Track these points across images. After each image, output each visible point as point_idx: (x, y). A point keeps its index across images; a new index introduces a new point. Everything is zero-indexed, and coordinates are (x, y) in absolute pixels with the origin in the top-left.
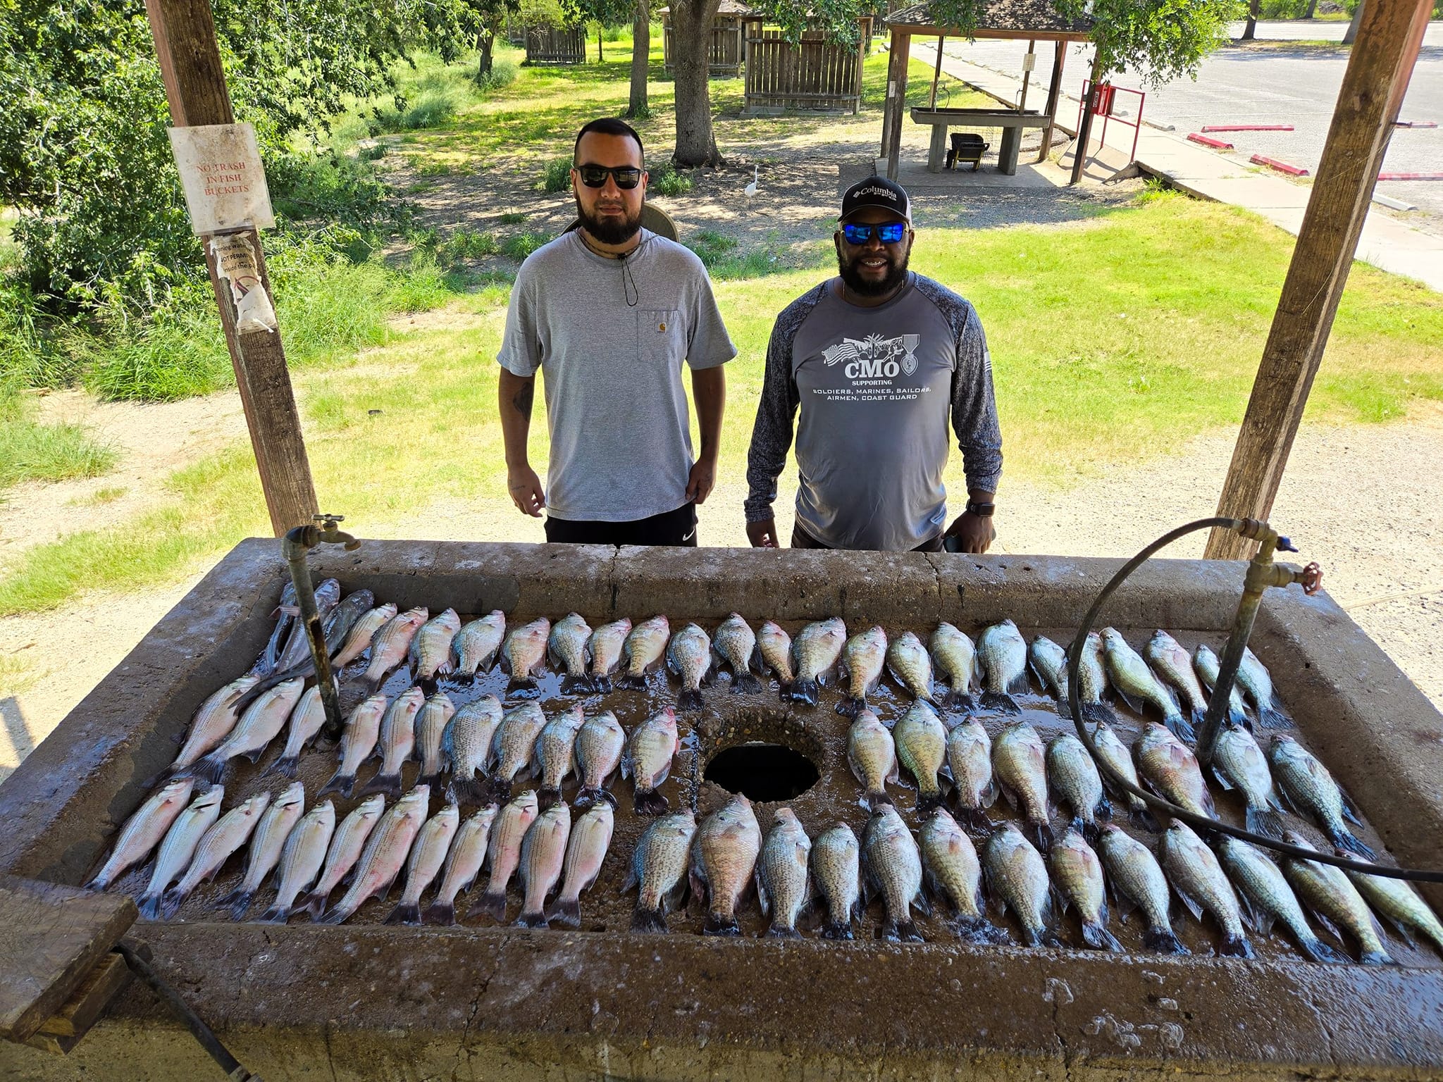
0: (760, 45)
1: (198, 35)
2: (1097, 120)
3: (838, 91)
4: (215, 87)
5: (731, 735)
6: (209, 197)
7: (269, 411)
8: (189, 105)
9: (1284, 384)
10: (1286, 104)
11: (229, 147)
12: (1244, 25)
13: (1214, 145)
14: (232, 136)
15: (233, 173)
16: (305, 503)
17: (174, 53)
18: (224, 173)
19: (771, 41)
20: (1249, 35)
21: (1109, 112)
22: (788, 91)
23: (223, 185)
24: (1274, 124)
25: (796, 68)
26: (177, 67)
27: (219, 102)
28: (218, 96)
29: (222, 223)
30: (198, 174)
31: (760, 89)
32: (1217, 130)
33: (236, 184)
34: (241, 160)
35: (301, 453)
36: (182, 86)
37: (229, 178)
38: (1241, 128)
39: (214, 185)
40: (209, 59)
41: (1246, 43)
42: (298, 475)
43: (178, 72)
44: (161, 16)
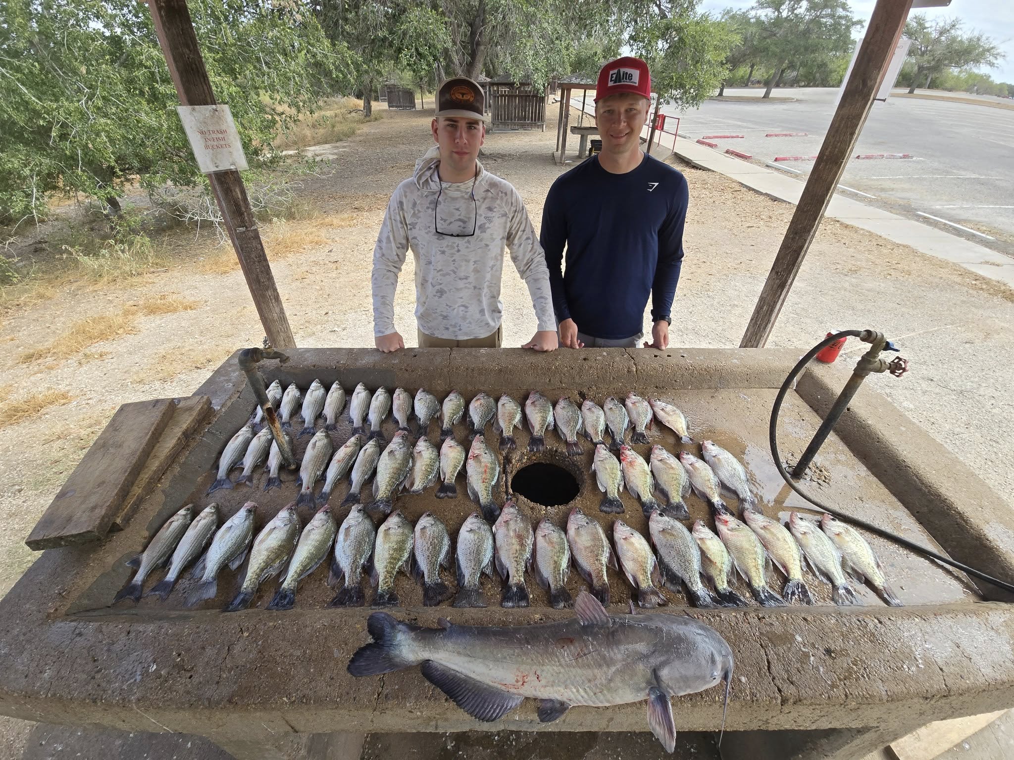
0: (498, 97)
1: (188, 47)
2: (657, 132)
3: (535, 120)
4: (202, 80)
5: (524, 461)
6: (207, 151)
7: (257, 276)
8: (187, 91)
9: (795, 251)
10: (739, 126)
11: (216, 119)
12: (719, 90)
13: (710, 145)
14: (217, 113)
15: (220, 136)
16: (282, 325)
17: (174, 59)
18: (214, 136)
19: (503, 95)
20: (721, 94)
21: (662, 129)
22: (511, 120)
23: (215, 143)
24: (734, 135)
25: (515, 109)
26: (177, 67)
27: (207, 91)
28: (205, 87)
29: (217, 167)
30: (199, 136)
31: (498, 119)
32: (710, 138)
33: (222, 143)
34: (224, 128)
35: (277, 298)
36: (182, 80)
37: (218, 139)
38: (721, 137)
39: (209, 143)
40: (197, 62)
41: (720, 98)
42: (277, 310)
43: (178, 70)
44: (164, 33)
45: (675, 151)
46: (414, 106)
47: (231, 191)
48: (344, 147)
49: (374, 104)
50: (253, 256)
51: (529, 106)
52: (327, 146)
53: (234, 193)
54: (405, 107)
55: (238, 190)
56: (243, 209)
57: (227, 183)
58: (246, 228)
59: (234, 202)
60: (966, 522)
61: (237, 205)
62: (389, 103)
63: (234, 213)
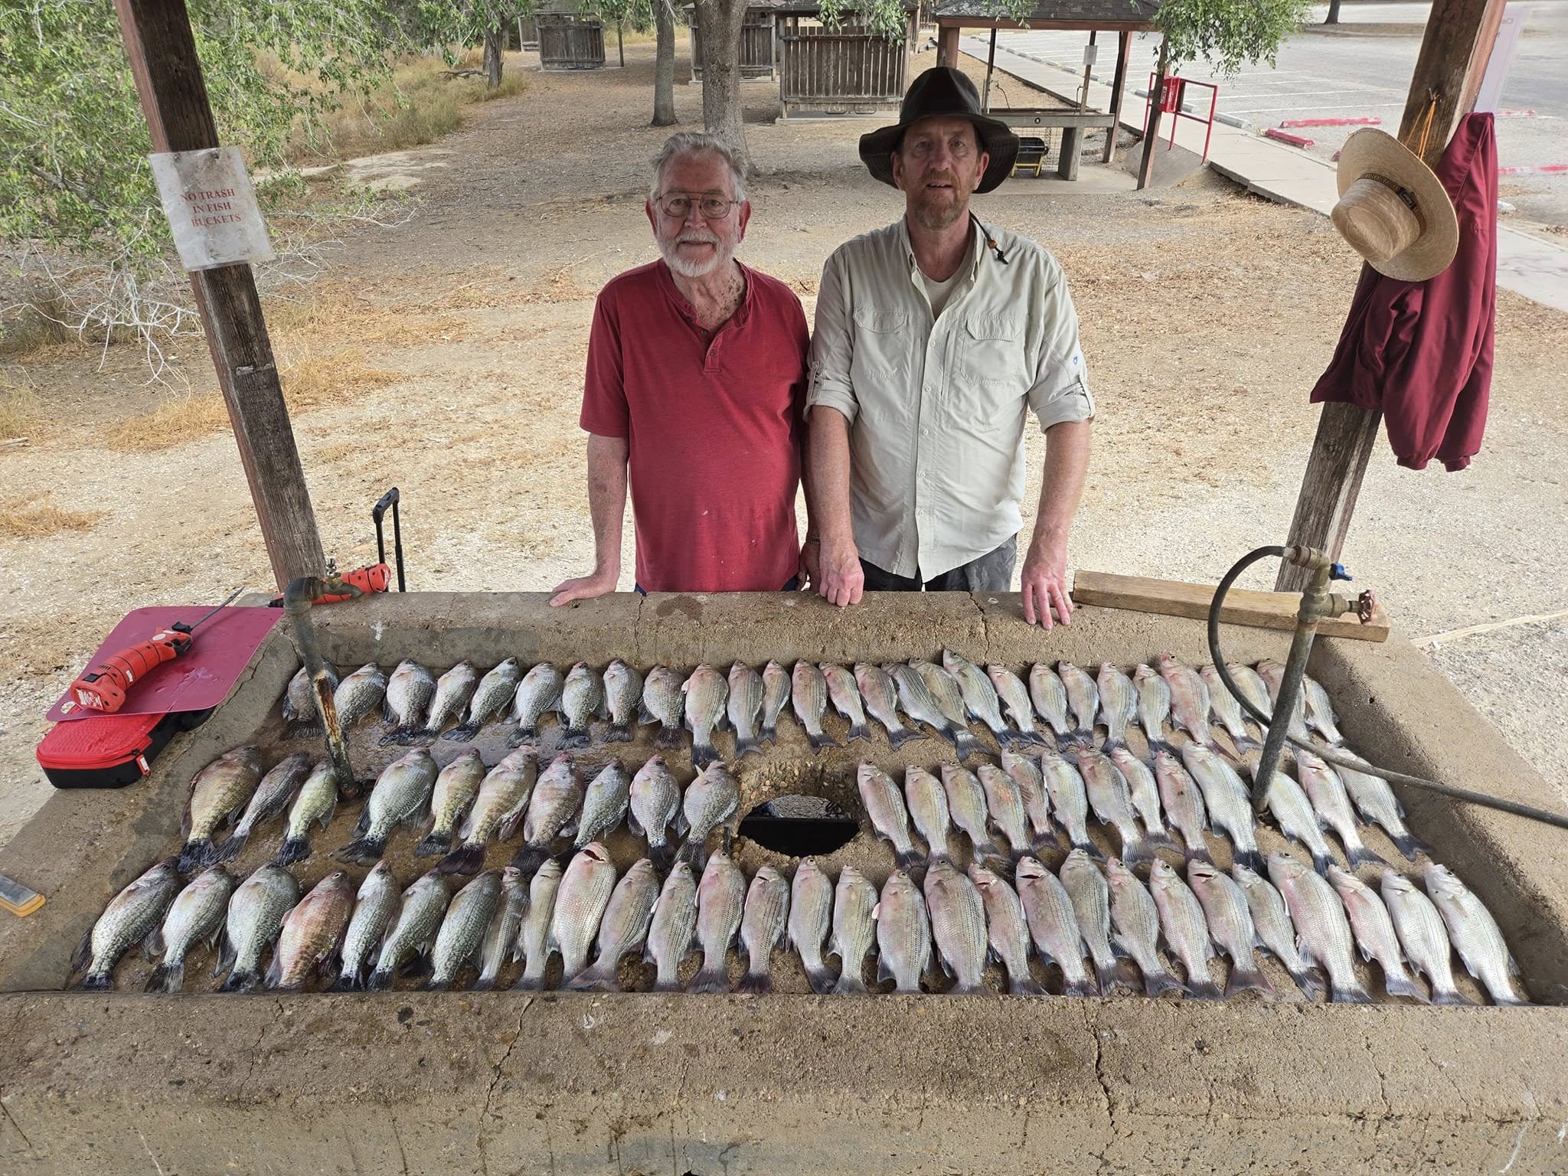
0: (796, 43)
1: (176, 51)
2: (1166, 118)
3: (883, 92)
4: (197, 106)
6: (198, 228)
7: (268, 458)
8: (170, 128)
11: (215, 173)
12: (1327, 8)
13: (1295, 142)
14: (218, 161)
15: (222, 201)
16: (310, 556)
17: (151, 73)
18: (211, 201)
19: (808, 38)
20: (1332, 18)
21: (1178, 110)
22: (827, 94)
23: (212, 215)
24: (1357, 116)
25: (836, 67)
26: (155, 87)
27: (203, 124)
28: (201, 117)
29: (213, 258)
30: (183, 203)
31: (796, 91)
32: (1296, 124)
33: (225, 212)
34: (229, 185)
35: (304, 502)
36: (161, 107)
37: (217, 207)
38: (1324, 123)
39: (201, 215)
40: (190, 78)
41: (1329, 28)
42: (302, 526)
43: (157, 92)
44: (136, 32)
45: (1210, 158)
46: (602, 62)
47: (232, 298)
48: (435, 158)
49: (508, 56)
50: (264, 420)
51: (868, 61)
52: (397, 156)
53: (237, 303)
54: (578, 66)
55: (244, 298)
56: (252, 332)
57: (225, 285)
58: (255, 367)
59: (236, 318)
60: (1517, 878)
61: (240, 323)
62: (544, 54)
63: (235, 337)
